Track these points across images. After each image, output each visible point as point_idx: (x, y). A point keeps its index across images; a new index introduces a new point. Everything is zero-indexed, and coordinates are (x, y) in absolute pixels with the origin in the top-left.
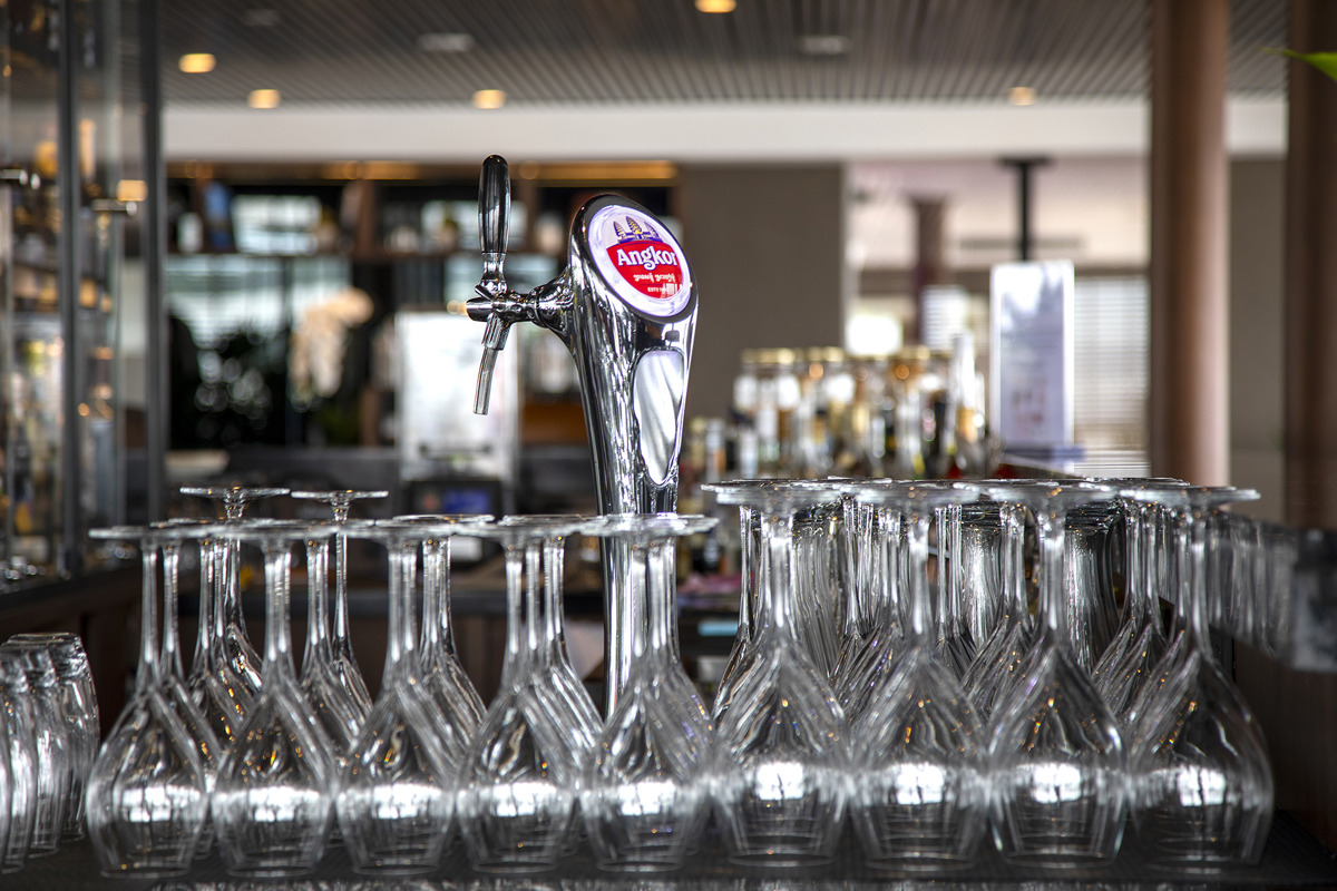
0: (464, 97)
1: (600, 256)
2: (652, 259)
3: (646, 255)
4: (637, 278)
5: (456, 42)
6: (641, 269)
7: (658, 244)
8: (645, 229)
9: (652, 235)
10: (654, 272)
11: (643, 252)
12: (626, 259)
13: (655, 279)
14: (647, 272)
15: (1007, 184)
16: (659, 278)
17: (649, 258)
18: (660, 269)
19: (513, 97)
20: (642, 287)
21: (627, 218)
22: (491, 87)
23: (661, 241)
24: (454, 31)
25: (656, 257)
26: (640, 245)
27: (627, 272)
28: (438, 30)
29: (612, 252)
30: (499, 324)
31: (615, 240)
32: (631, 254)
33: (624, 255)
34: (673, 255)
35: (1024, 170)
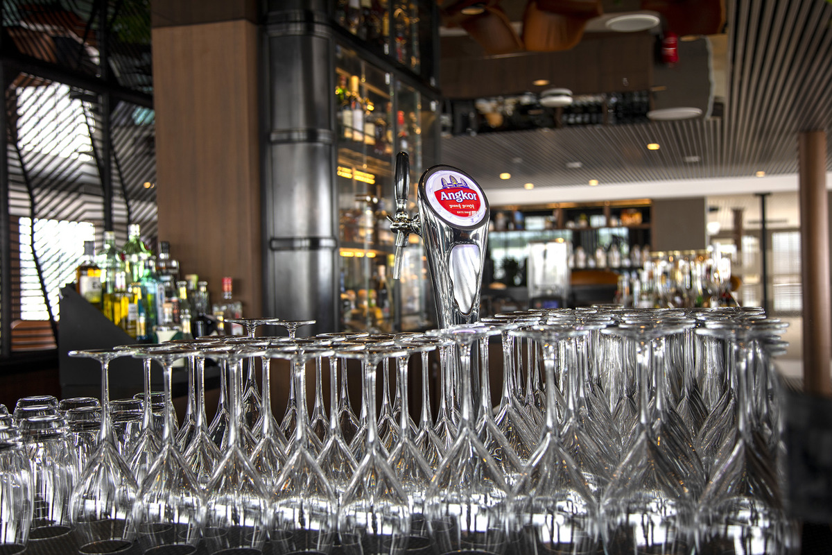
0: (586, 183)
1: (431, 197)
2: (461, 197)
3: (458, 195)
4: (451, 206)
5: (577, 165)
6: (454, 202)
7: (466, 189)
8: (459, 182)
9: (464, 184)
10: (461, 203)
11: (456, 194)
12: (446, 197)
13: (462, 207)
14: (457, 203)
15: (758, 201)
16: (464, 206)
17: (461, 196)
18: (465, 202)
19: (601, 182)
20: (454, 211)
21: (450, 176)
22: (593, 179)
23: (468, 188)
24: (576, 161)
25: (464, 196)
26: (455, 189)
27: (444, 204)
28: (571, 161)
29: (438, 194)
30: (403, 236)
31: (441, 187)
32: (449, 194)
33: (445, 195)
34: (475, 195)
35: (763, 197)
